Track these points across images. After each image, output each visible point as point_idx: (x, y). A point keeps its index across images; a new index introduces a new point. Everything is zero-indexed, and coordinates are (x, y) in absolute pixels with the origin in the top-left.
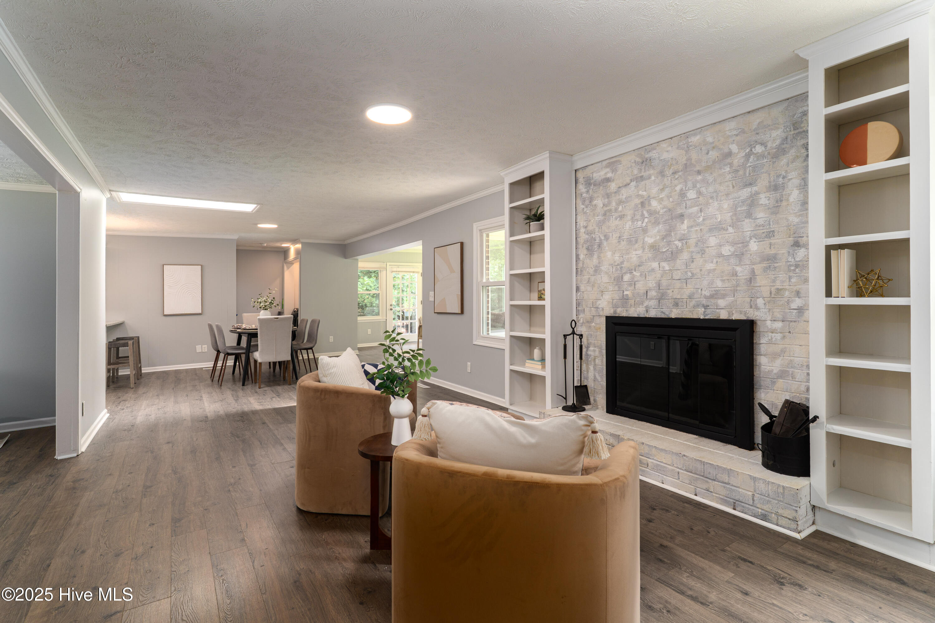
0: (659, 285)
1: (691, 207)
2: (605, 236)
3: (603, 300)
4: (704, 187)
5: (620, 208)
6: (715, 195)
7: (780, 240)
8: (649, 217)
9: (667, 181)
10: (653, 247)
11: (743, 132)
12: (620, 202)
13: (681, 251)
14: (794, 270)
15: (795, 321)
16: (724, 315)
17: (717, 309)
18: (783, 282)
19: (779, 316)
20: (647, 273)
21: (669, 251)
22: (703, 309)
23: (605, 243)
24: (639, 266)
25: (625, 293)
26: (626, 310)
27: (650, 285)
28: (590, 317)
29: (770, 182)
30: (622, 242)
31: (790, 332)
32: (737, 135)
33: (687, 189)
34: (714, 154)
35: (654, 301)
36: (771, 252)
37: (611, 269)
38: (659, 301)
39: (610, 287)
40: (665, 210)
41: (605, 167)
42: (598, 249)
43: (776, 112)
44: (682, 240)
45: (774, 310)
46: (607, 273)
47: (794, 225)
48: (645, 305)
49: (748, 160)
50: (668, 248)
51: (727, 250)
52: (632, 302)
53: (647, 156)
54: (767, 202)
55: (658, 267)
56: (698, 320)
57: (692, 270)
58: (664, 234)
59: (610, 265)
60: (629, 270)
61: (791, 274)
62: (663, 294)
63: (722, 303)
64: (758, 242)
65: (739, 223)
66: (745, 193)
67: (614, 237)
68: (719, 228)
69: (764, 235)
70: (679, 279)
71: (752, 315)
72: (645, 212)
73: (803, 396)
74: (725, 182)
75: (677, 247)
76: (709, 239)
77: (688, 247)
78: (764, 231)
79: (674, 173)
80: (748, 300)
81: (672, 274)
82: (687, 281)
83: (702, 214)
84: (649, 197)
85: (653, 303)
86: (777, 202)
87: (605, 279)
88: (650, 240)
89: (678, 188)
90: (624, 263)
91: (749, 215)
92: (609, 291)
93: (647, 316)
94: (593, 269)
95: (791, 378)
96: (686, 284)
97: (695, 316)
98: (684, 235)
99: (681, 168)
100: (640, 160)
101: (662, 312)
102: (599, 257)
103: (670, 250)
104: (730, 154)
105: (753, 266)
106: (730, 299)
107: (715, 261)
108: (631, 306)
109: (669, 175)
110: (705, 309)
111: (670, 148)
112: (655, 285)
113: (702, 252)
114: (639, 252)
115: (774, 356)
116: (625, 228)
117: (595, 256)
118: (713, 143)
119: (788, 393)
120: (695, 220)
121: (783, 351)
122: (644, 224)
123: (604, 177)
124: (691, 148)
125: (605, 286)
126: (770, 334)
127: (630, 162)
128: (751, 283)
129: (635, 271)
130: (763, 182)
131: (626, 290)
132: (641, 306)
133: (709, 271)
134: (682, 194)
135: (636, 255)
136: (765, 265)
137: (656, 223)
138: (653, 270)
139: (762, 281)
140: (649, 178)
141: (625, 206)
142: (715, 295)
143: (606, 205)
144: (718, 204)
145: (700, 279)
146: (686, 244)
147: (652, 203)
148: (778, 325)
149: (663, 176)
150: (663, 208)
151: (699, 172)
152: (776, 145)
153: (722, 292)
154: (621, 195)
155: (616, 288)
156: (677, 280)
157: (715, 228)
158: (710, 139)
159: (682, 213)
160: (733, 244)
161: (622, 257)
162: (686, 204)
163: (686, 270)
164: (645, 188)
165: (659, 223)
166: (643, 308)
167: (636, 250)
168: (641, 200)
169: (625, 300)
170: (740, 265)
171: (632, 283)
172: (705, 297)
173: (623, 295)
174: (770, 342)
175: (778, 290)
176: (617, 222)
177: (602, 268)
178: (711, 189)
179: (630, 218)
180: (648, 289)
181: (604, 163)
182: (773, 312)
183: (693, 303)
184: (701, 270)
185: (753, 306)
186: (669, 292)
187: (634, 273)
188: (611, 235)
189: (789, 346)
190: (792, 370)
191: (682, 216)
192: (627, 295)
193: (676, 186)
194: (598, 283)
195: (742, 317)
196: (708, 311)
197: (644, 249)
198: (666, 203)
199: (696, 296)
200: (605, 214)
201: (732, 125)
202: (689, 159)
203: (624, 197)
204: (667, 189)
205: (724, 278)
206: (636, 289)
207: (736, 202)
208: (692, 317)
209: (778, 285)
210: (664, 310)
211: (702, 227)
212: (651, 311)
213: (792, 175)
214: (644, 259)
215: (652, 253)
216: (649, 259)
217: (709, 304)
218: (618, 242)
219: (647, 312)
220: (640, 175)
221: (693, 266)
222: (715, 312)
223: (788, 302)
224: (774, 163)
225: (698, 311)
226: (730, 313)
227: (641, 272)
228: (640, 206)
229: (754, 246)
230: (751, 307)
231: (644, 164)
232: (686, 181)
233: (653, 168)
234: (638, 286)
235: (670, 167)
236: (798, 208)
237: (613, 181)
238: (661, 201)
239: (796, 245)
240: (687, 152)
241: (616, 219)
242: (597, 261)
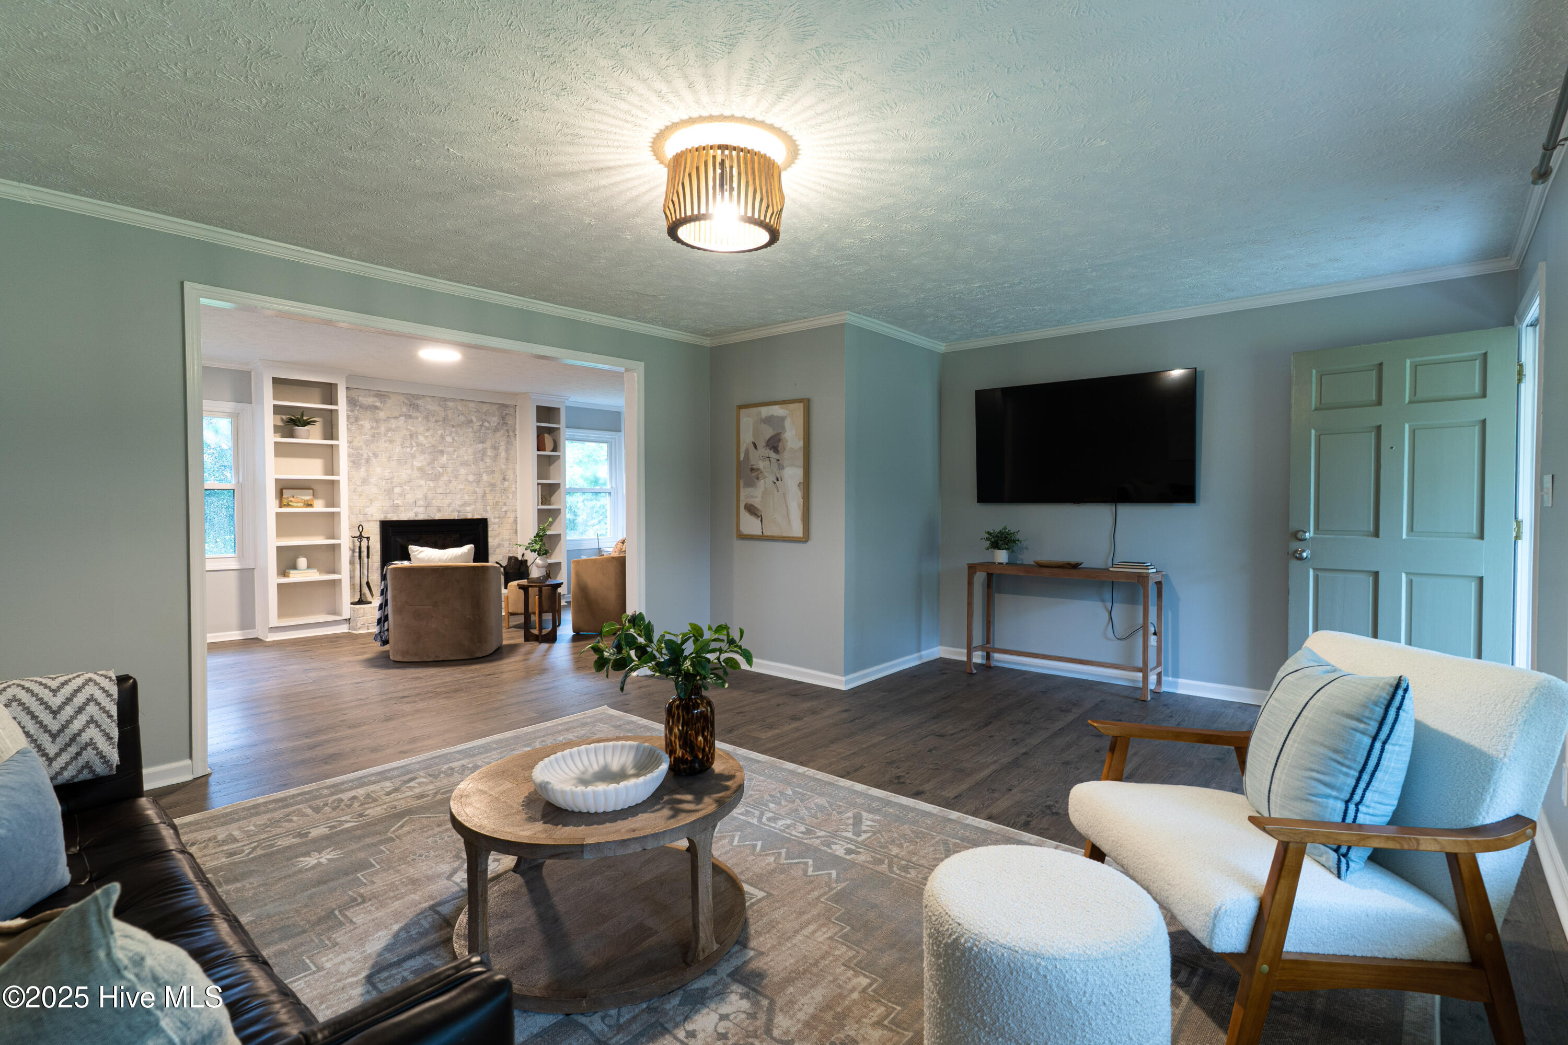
0: (426, 497)
1: (449, 448)
2: (374, 454)
4: (456, 436)
5: (390, 434)
6: (463, 443)
7: (497, 476)
8: (417, 447)
9: (431, 425)
10: (420, 469)
11: (478, 411)
12: (390, 430)
13: (441, 475)
14: (503, 492)
15: (504, 518)
16: (469, 516)
17: (466, 513)
18: (499, 498)
19: (497, 515)
20: (415, 488)
21: (433, 474)
23: (374, 460)
24: (408, 482)
25: (396, 502)
26: (399, 516)
27: (419, 497)
29: (492, 444)
30: (391, 461)
31: (502, 524)
32: (475, 412)
33: (445, 435)
34: (462, 418)
35: (421, 508)
36: (493, 482)
38: (426, 508)
39: (380, 497)
40: (430, 445)
41: (372, 396)
42: (366, 464)
43: (495, 407)
44: (443, 468)
45: (495, 513)
46: (376, 485)
47: (503, 470)
48: (414, 511)
49: (481, 429)
50: (432, 472)
51: (471, 478)
52: (403, 509)
53: (415, 401)
54: (491, 455)
55: (425, 485)
56: (454, 520)
57: (449, 488)
58: (430, 461)
59: (379, 479)
60: (400, 485)
61: (502, 494)
62: (429, 503)
63: (468, 509)
64: (487, 475)
65: (477, 463)
66: (480, 446)
67: (383, 456)
68: (465, 464)
69: (490, 472)
70: (441, 494)
71: (484, 516)
72: (413, 443)
73: (510, 554)
74: (469, 437)
75: (439, 472)
76: (460, 470)
77: (447, 473)
78: (490, 470)
79: (436, 421)
80: (483, 507)
81: (436, 490)
82: (446, 495)
83: (456, 453)
84: (416, 432)
85: (421, 510)
86: (495, 455)
87: (374, 490)
88: (417, 464)
89: (440, 432)
90: (394, 479)
91: (482, 460)
92: (378, 500)
93: (416, 519)
94: (360, 481)
95: (504, 546)
96: (446, 497)
97: (452, 518)
98: (444, 464)
99: (441, 419)
100: (409, 403)
101: (429, 516)
102: (367, 471)
104: (471, 421)
105: (485, 489)
106: (472, 507)
107: (464, 484)
108: (401, 512)
109: (432, 422)
110: (458, 513)
111: (432, 403)
112: (422, 497)
113: (456, 477)
114: (409, 472)
115: (496, 536)
116: (394, 451)
117: (363, 469)
118: (462, 411)
119: (503, 554)
120: (451, 456)
121: (499, 534)
122: (412, 452)
123: (371, 404)
124: (448, 409)
125: (374, 496)
126: (494, 526)
127: (399, 400)
128: (484, 498)
129: (405, 486)
130: (488, 444)
131: (397, 500)
132: (410, 512)
133: (461, 490)
134: (442, 437)
135: (406, 473)
136: (490, 489)
137: (423, 452)
138: (420, 486)
139: (489, 497)
140: (417, 418)
141: (394, 434)
142: (465, 504)
143: (374, 428)
144: (465, 449)
145: (454, 494)
146: (446, 471)
147: (419, 437)
148: (497, 520)
149: (428, 421)
150: (428, 444)
151: (453, 426)
152: (495, 426)
153: (469, 503)
154: (390, 424)
155: (387, 498)
156: (439, 494)
158: (460, 408)
159: (442, 450)
160: (474, 474)
161: (392, 473)
162: (445, 445)
163: (446, 488)
164: (413, 425)
165: (425, 453)
166: (412, 513)
167: (405, 470)
168: (410, 433)
169: (396, 507)
170: (478, 487)
171: (403, 494)
172: (459, 506)
173: (394, 504)
174: (493, 530)
175: (497, 502)
176: (387, 445)
177: (371, 480)
178: (461, 439)
179: (399, 444)
180: (417, 499)
181: (373, 393)
183: (451, 509)
184: (455, 489)
185: (486, 511)
186: (434, 502)
188: (380, 454)
189: (502, 531)
190: (504, 541)
191: (442, 452)
192: (397, 504)
193: (437, 431)
195: (480, 517)
196: (461, 514)
197: (413, 470)
198: (430, 440)
199: (452, 505)
200: (373, 435)
201: (473, 405)
202: (447, 415)
203: (394, 426)
204: (431, 431)
205: (469, 495)
206: (406, 499)
207: (475, 451)
209: (497, 499)
211: (456, 462)
212: (420, 516)
213: (502, 443)
214: (413, 477)
215: (419, 474)
216: (417, 478)
217: (461, 510)
218: (388, 461)
219: (416, 516)
220: (408, 414)
221: (450, 485)
222: (465, 515)
223: (501, 509)
224: (494, 434)
225: (454, 514)
226: (473, 515)
227: (410, 487)
228: (408, 437)
229: (485, 477)
230: (484, 511)
231: (412, 407)
232: (444, 429)
233: (420, 412)
234: (408, 496)
235: (433, 416)
236: (504, 461)
237: (382, 410)
238: (426, 437)
239: (504, 479)
240: (445, 410)
241: (385, 442)
242: (366, 474)
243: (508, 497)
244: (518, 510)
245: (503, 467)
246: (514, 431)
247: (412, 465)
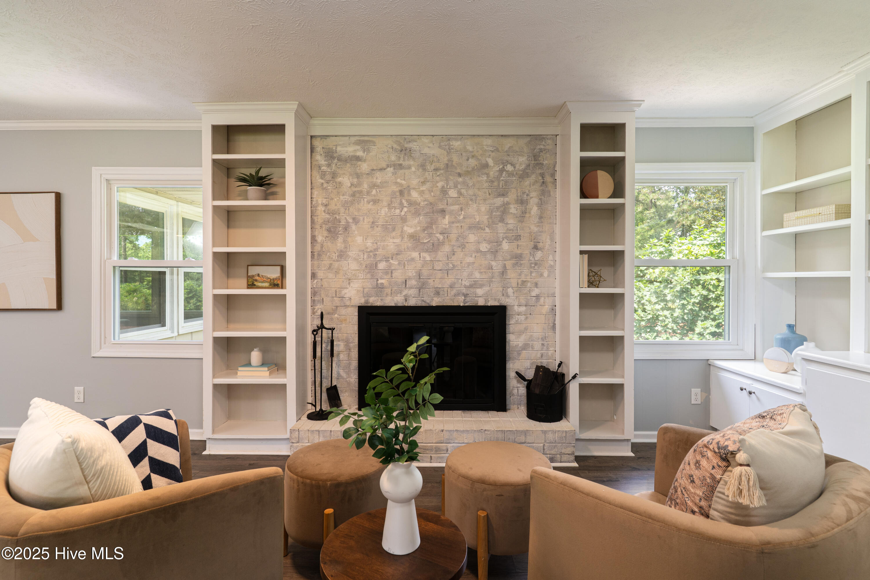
0: (420, 274)
1: (453, 205)
2: (354, 219)
3: (350, 288)
4: (464, 189)
5: (374, 192)
6: (474, 198)
7: (524, 243)
8: (409, 207)
9: (428, 175)
10: (412, 237)
11: (497, 150)
12: (374, 186)
13: (442, 244)
14: (534, 267)
15: (534, 306)
16: (481, 302)
17: (475, 297)
18: (526, 275)
19: (523, 302)
20: (406, 263)
21: (431, 243)
22: (463, 298)
23: (354, 227)
24: (397, 254)
25: (380, 281)
26: (381, 300)
27: (410, 274)
28: (332, 308)
29: (517, 196)
30: (375, 228)
31: (530, 314)
32: (492, 152)
33: (448, 187)
34: (473, 162)
35: (413, 290)
36: (518, 252)
37: (362, 256)
38: (420, 290)
39: (360, 275)
40: (426, 203)
41: (353, 144)
42: (343, 232)
43: (522, 142)
44: (443, 233)
45: (520, 297)
46: (355, 259)
47: (534, 233)
48: (404, 294)
49: (501, 175)
50: (429, 240)
51: (484, 247)
52: (388, 291)
53: (406, 145)
54: (516, 212)
55: (419, 257)
56: (459, 307)
57: (452, 262)
58: (426, 225)
59: (360, 251)
60: (385, 258)
61: (532, 270)
62: (424, 283)
63: (480, 292)
64: (509, 243)
65: (494, 225)
66: (499, 201)
67: (365, 221)
68: (476, 227)
69: (513, 238)
70: (440, 270)
71: (504, 301)
72: (404, 201)
73: (539, 361)
74: (483, 188)
75: (439, 240)
76: (468, 235)
77: (450, 241)
78: (513, 234)
79: (436, 170)
80: (501, 289)
81: (433, 264)
82: (448, 271)
83: (463, 212)
84: (409, 186)
85: (412, 292)
86: (523, 213)
87: (354, 266)
88: (409, 230)
89: (440, 185)
90: (379, 250)
91: (502, 220)
92: (358, 279)
93: (406, 305)
94: (337, 254)
95: (531, 349)
96: (448, 274)
97: (456, 304)
98: (445, 229)
99: (442, 166)
100: (399, 148)
101: (423, 301)
102: (345, 241)
103: (431, 241)
104: (486, 165)
105: (505, 262)
106: (486, 289)
107: (474, 255)
108: (387, 295)
109: (430, 170)
110: (465, 297)
111: (431, 145)
112: (415, 274)
113: (463, 246)
114: (398, 241)
115: (520, 333)
116: (379, 214)
117: (340, 239)
118: (472, 152)
119: (529, 361)
120: (456, 217)
121: (526, 329)
122: (403, 213)
123: (352, 154)
124: (452, 151)
125: (353, 273)
126: (517, 316)
127: (387, 146)
128: (503, 276)
129: (392, 259)
130: (512, 196)
131: (381, 279)
132: (399, 295)
133: (469, 264)
134: (444, 191)
135: (394, 243)
136: (514, 262)
137: (417, 213)
138: (413, 259)
139: (511, 274)
140: (409, 167)
141: (380, 191)
142: (474, 285)
143: (355, 186)
144: (477, 206)
145: (459, 271)
146: (448, 238)
147: (412, 193)
148: (523, 309)
149: (425, 170)
150: (424, 201)
151: (460, 175)
152: (522, 169)
153: (480, 282)
154: (375, 178)
155: (369, 276)
156: (438, 270)
157: (474, 227)
158: (470, 148)
159: (443, 209)
160: (490, 242)
161: (376, 243)
162: (447, 201)
163: (447, 262)
164: (404, 177)
165: (420, 214)
166: (401, 297)
167: (393, 238)
168: (400, 188)
169: (379, 289)
170: (495, 260)
171: (389, 272)
172: (465, 287)
173: (377, 284)
174: (517, 323)
175: (524, 282)
176: (370, 206)
177: (350, 253)
178: (471, 192)
179: (386, 204)
180: (407, 277)
181: (353, 139)
182: (519, 299)
183: (454, 291)
184: (461, 263)
185: (505, 295)
186: (430, 281)
187: (391, 261)
188: (361, 218)
189: (530, 324)
190: (532, 342)
191: (443, 211)
192: (382, 283)
193: (437, 182)
194: (343, 270)
195: (496, 304)
196: (468, 299)
197: (403, 238)
198: (427, 196)
199: (456, 286)
200: (353, 195)
201: (489, 142)
202: (450, 160)
203: (379, 181)
204: (428, 184)
205: (482, 271)
206: (393, 277)
207: (491, 207)
208: (452, 305)
209: (523, 278)
210: (425, 299)
211: (463, 225)
212: (411, 300)
213: (533, 194)
214: (403, 248)
215: (411, 243)
216: (408, 248)
217: (468, 292)
218: (371, 227)
219: (406, 301)
220: (398, 163)
221: (454, 258)
222: (474, 299)
223: (530, 291)
224: (520, 182)
225: (459, 299)
226: (485, 300)
227: (398, 261)
228: (398, 194)
229: (505, 246)
230: (503, 295)
231: (403, 152)
232: (447, 180)
233: (414, 159)
234: (395, 274)
235: (432, 162)
236: (537, 220)
237: (365, 161)
238: (422, 193)
239: (536, 248)
240: (449, 153)
241: (368, 202)
242: (343, 246)
243: (542, 275)
244: (557, 294)
245: (535, 229)
246: (553, 175)
247: (402, 232)
